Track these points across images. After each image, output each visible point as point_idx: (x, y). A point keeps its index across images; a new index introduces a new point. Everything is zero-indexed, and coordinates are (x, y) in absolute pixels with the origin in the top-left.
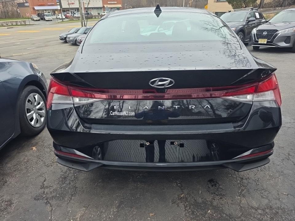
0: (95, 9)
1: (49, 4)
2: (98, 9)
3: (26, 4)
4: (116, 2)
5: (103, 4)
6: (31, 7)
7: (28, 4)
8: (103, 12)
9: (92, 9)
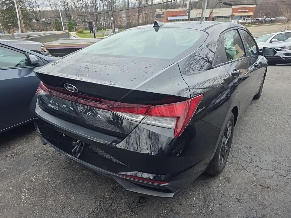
0: (223, 18)
1: (181, 15)
2: (226, 17)
3: (162, 16)
4: (248, 10)
5: (232, 13)
6: (165, 17)
7: (164, 15)
8: (230, 20)
9: (220, 18)
